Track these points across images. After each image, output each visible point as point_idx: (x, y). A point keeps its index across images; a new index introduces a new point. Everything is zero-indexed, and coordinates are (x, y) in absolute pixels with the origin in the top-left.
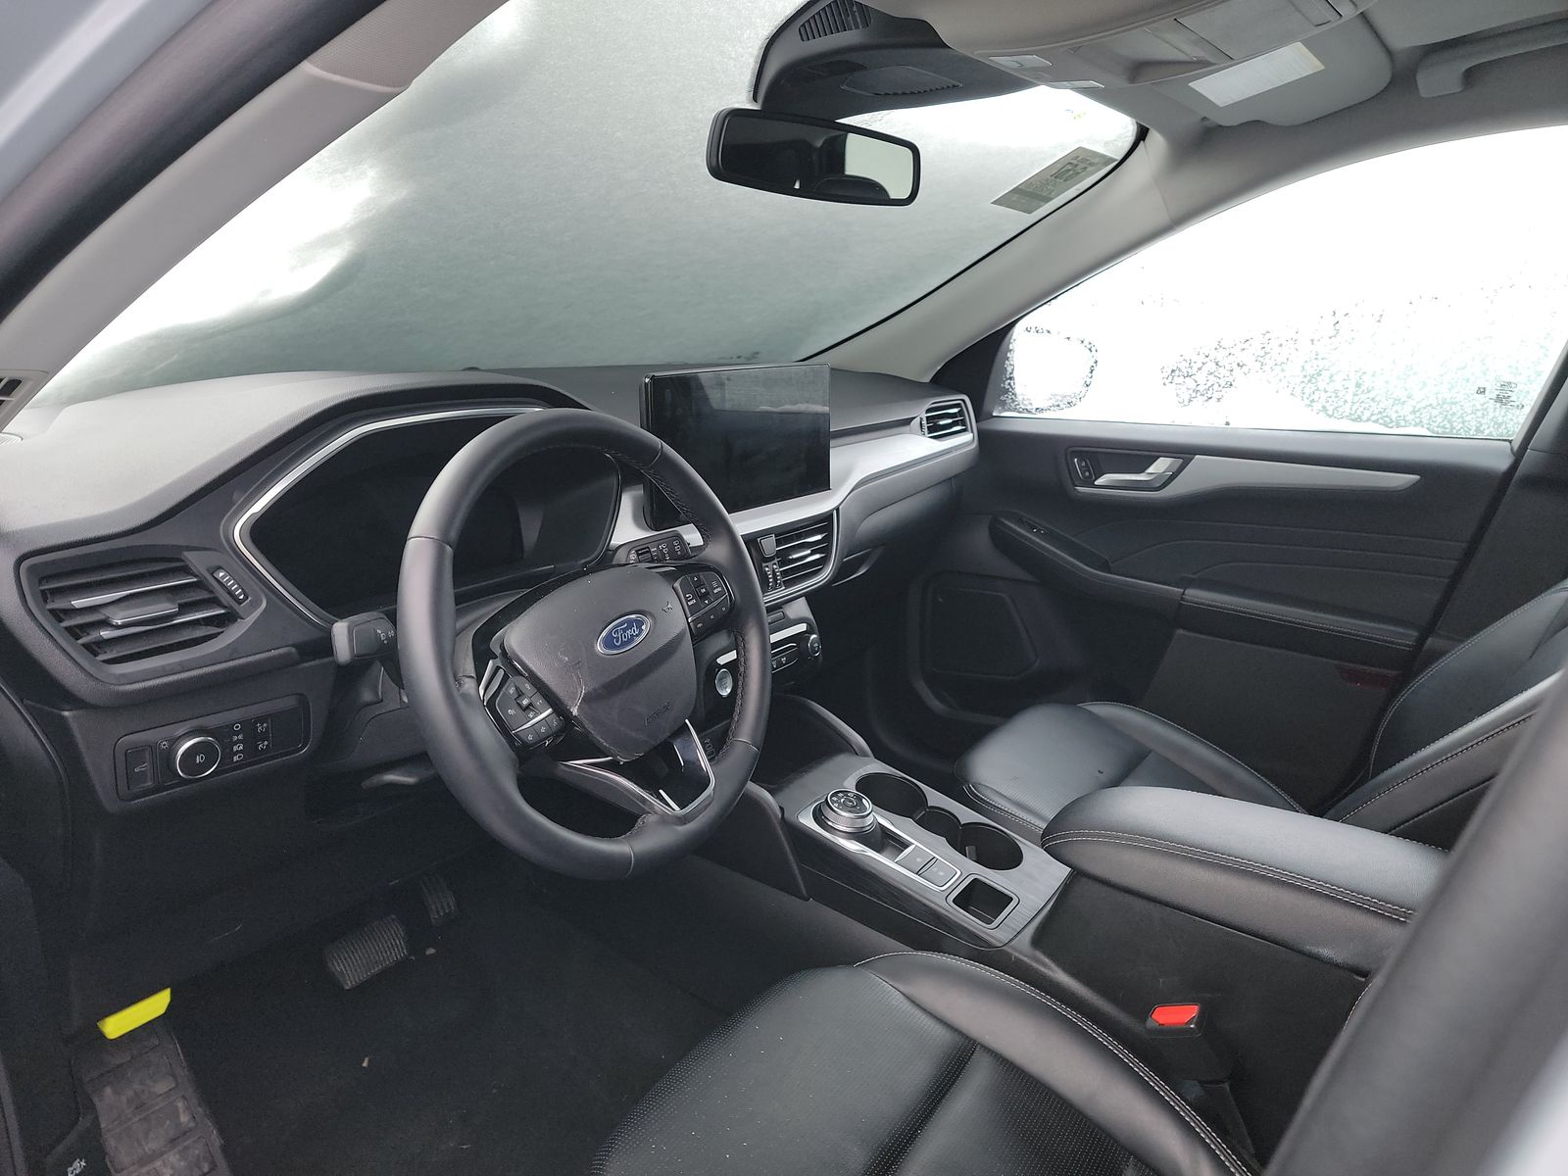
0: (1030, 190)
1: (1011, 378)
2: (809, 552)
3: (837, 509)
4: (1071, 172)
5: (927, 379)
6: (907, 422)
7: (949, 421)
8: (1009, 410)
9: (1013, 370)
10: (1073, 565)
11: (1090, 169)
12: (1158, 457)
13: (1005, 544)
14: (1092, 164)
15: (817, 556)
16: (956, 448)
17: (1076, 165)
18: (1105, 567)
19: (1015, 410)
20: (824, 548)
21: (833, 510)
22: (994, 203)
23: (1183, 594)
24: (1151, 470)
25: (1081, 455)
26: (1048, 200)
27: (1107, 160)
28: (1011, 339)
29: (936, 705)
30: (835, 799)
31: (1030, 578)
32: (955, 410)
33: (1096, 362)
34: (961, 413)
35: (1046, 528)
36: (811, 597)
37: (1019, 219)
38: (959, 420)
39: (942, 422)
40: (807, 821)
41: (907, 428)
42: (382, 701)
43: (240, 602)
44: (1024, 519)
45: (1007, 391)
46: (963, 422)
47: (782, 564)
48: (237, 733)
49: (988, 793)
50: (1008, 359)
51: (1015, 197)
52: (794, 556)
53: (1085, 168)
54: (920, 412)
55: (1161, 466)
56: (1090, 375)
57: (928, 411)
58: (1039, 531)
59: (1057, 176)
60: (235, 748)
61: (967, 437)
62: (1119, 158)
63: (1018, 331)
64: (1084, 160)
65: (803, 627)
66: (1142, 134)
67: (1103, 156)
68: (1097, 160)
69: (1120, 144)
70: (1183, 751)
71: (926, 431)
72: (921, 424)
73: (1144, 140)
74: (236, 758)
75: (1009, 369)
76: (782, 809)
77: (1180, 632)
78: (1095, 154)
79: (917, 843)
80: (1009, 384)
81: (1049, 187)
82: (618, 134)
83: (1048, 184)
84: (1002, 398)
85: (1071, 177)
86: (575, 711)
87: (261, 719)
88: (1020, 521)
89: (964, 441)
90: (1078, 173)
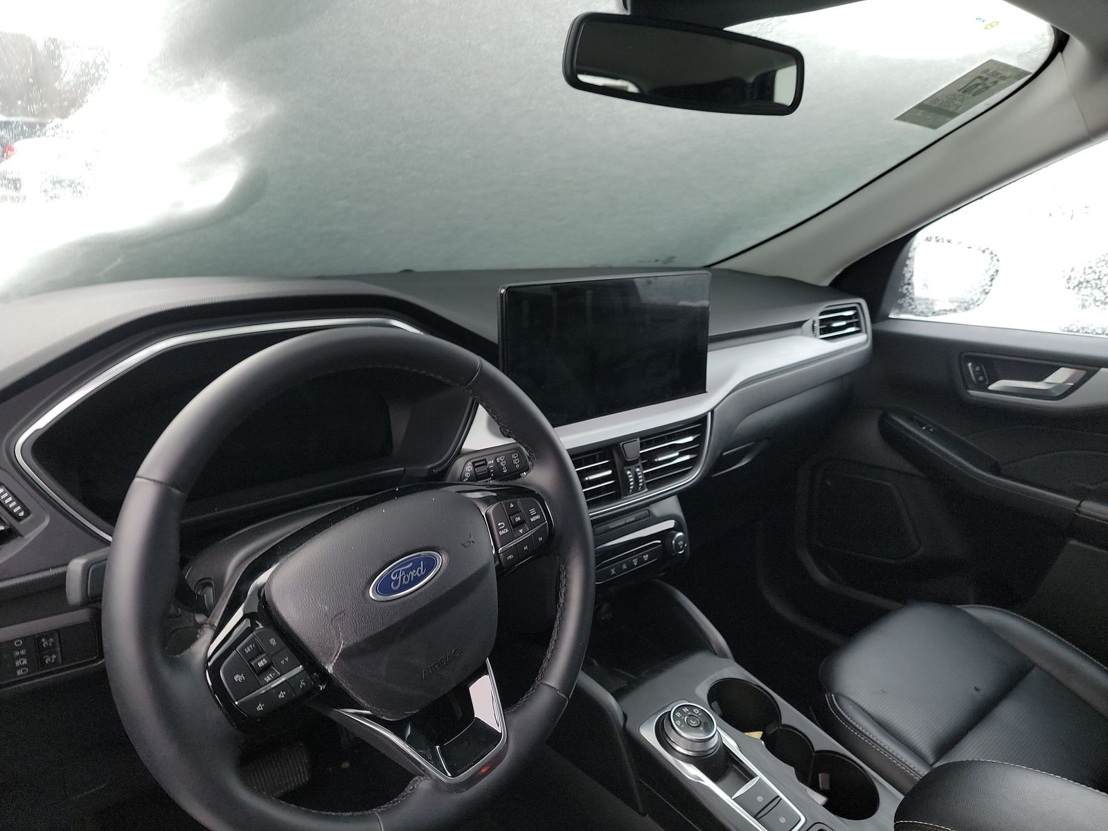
0: (934, 105)
1: (909, 284)
2: (677, 454)
3: (712, 411)
4: (980, 87)
5: (826, 283)
6: (799, 325)
7: (843, 323)
8: (906, 312)
9: (912, 276)
10: (961, 466)
11: (1002, 82)
12: (1057, 368)
13: (893, 438)
14: (1003, 78)
15: (687, 457)
16: (848, 349)
17: (987, 79)
18: (996, 470)
19: (911, 313)
20: (695, 450)
21: (708, 412)
22: (898, 119)
23: (1079, 506)
24: (1049, 379)
25: (977, 361)
26: (953, 115)
27: (1021, 73)
28: (910, 247)
29: (821, 577)
30: (678, 714)
31: (915, 471)
32: (850, 313)
33: (997, 271)
34: (856, 315)
35: (934, 425)
36: (682, 496)
37: (923, 135)
38: (854, 321)
39: (836, 325)
40: (648, 734)
41: (798, 330)
42: (180, 616)
43: (19, 519)
44: (915, 417)
45: (904, 296)
46: (858, 324)
47: (645, 467)
48: (19, 649)
49: (850, 708)
50: (907, 266)
51: (920, 113)
52: (661, 459)
53: (996, 82)
54: (814, 315)
55: (1061, 376)
56: (989, 283)
57: (822, 314)
58: (928, 429)
59: (966, 90)
60: (18, 663)
61: (861, 338)
62: (1033, 71)
63: (919, 239)
64: (995, 74)
65: (670, 524)
66: (1061, 43)
67: (1016, 69)
68: (1008, 74)
69: (1034, 56)
70: (1070, 669)
71: (817, 331)
72: (813, 327)
73: (1062, 52)
74: (19, 672)
75: (908, 276)
76: (625, 716)
77: (1073, 542)
78: (1007, 67)
79: (760, 775)
80: (907, 289)
81: (957, 102)
82: (485, 47)
83: (955, 99)
84: (900, 302)
85: (979, 92)
86: (330, 669)
87: (47, 635)
88: (910, 419)
89: (858, 342)
90: (988, 88)
